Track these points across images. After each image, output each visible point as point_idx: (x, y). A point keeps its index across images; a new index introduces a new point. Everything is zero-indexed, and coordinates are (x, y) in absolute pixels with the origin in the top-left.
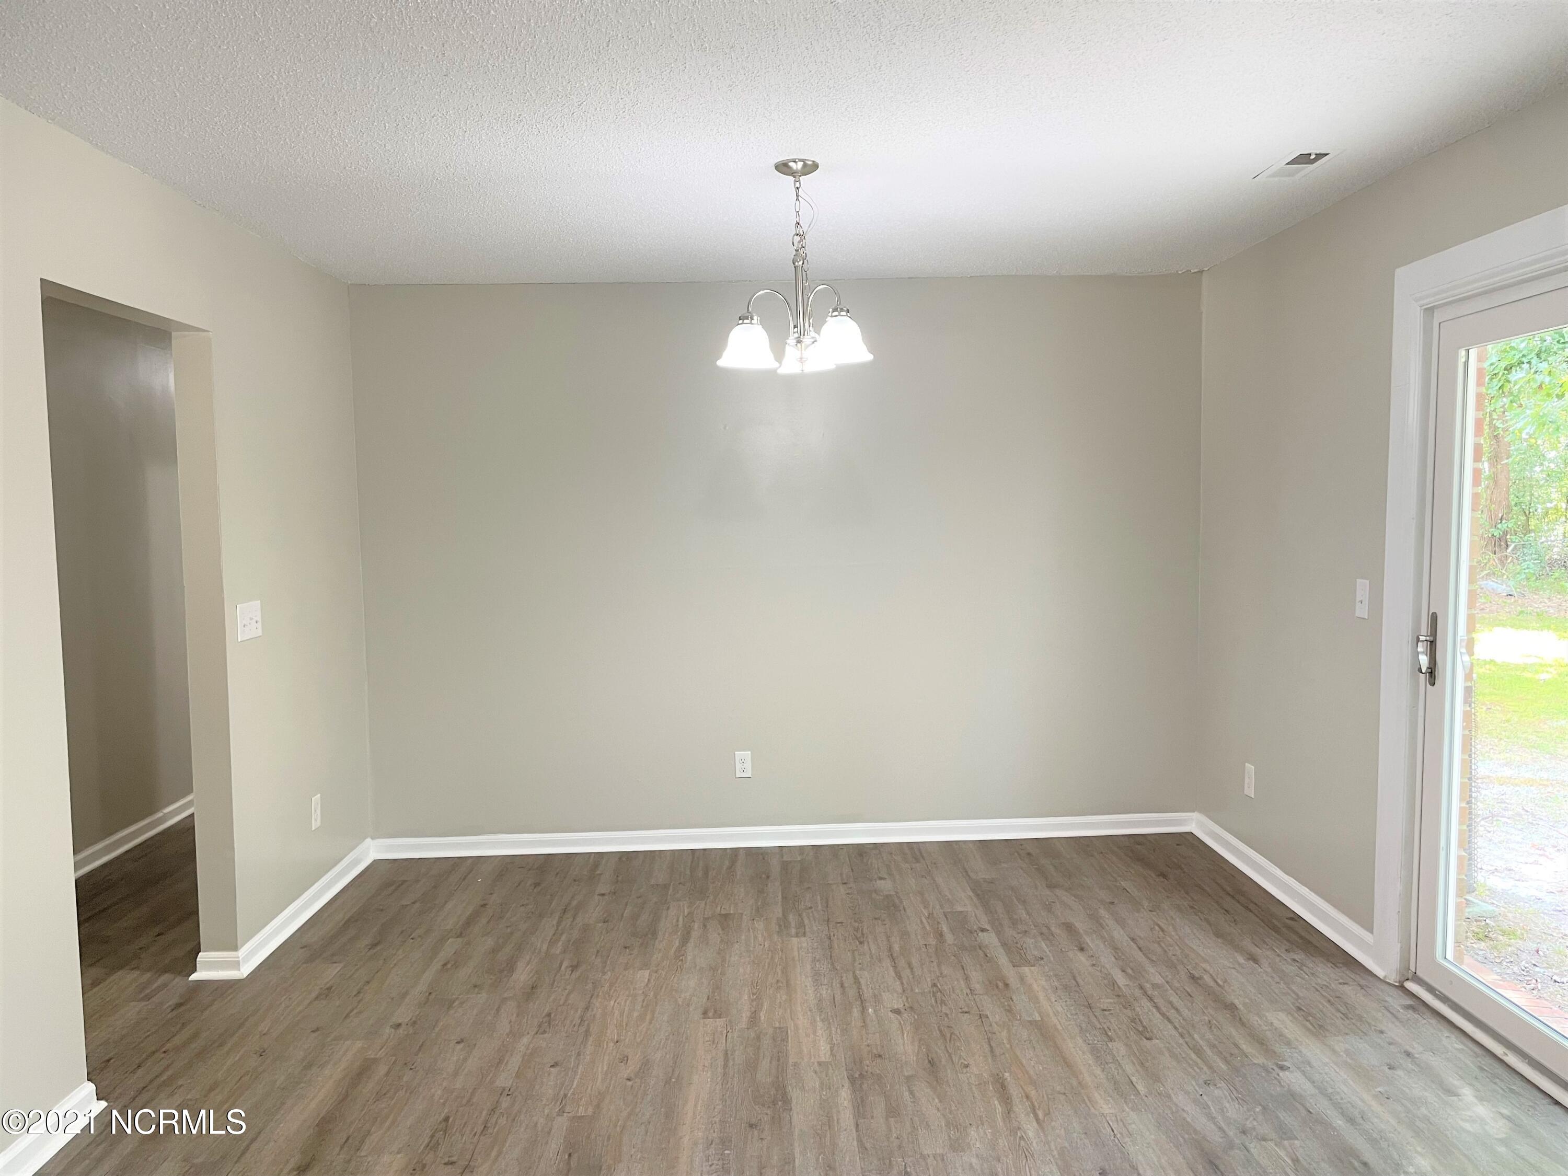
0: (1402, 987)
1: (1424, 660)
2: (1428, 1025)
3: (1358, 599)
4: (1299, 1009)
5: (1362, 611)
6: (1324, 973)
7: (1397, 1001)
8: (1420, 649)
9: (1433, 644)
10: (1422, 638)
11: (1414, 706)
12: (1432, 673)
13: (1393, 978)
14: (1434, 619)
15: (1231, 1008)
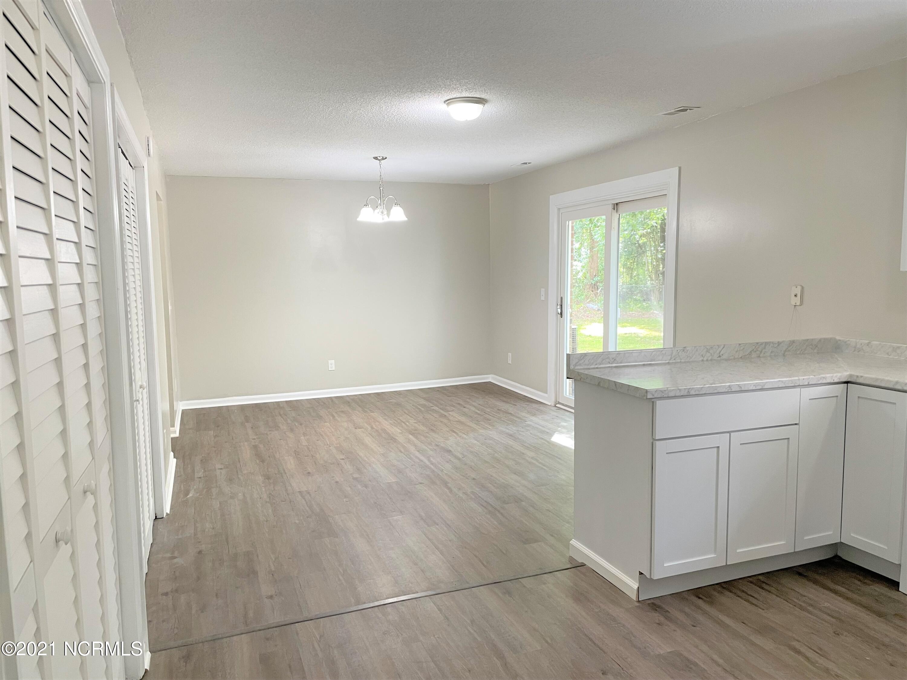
0: (555, 406)
1: (559, 311)
2: (561, 411)
3: (542, 294)
4: (529, 412)
5: (543, 298)
6: (535, 406)
7: (554, 409)
8: (558, 307)
9: (561, 305)
10: (559, 304)
11: (557, 324)
12: (561, 314)
13: (553, 404)
14: (562, 298)
15: (511, 414)
